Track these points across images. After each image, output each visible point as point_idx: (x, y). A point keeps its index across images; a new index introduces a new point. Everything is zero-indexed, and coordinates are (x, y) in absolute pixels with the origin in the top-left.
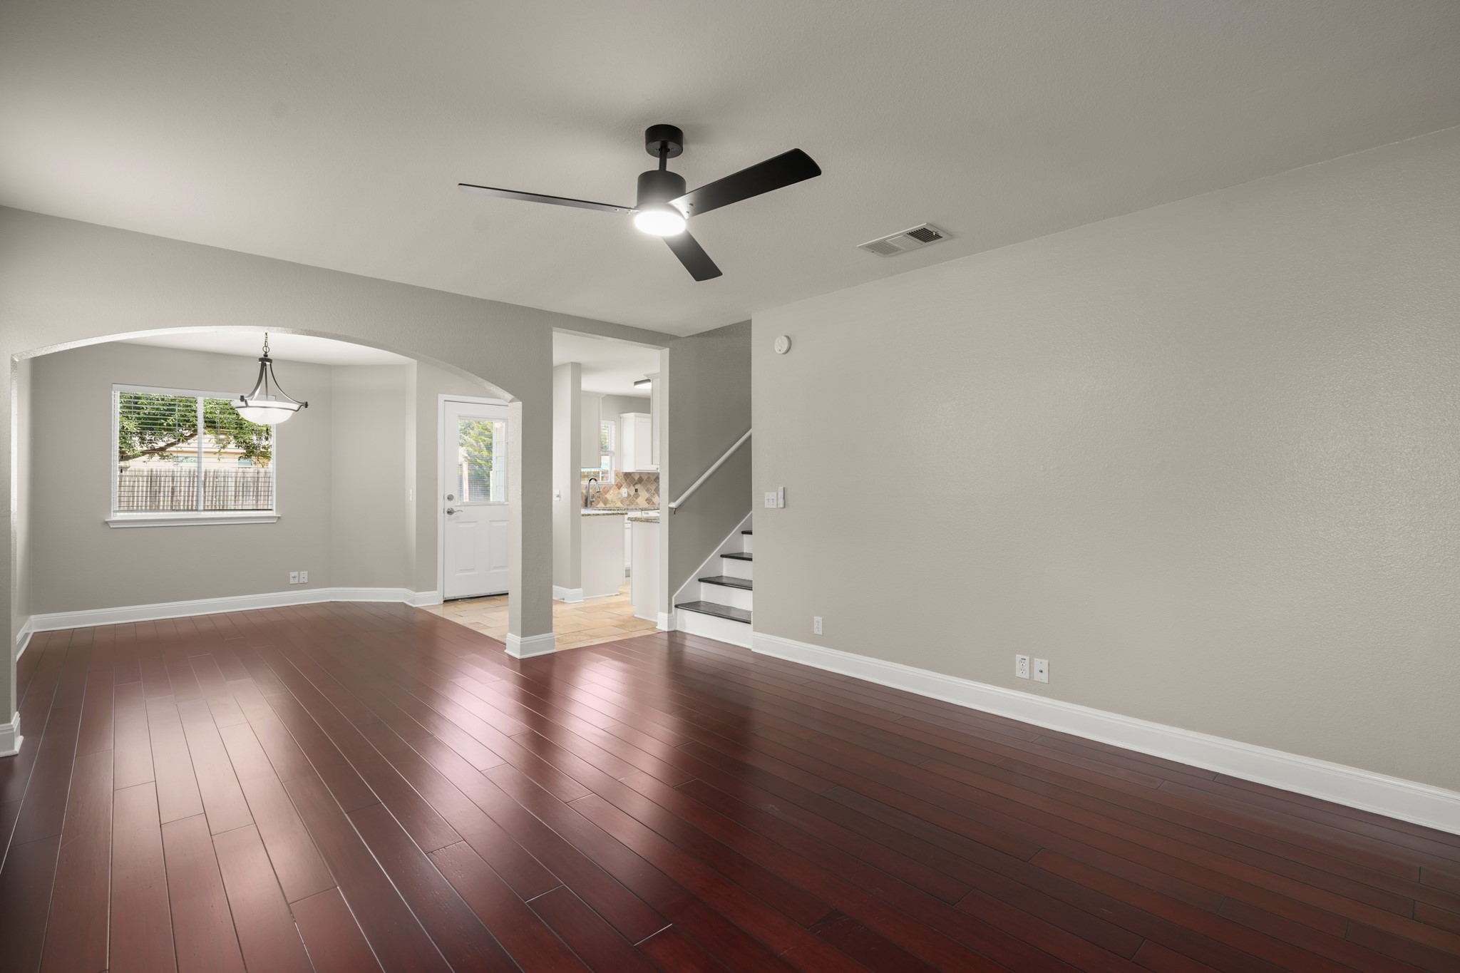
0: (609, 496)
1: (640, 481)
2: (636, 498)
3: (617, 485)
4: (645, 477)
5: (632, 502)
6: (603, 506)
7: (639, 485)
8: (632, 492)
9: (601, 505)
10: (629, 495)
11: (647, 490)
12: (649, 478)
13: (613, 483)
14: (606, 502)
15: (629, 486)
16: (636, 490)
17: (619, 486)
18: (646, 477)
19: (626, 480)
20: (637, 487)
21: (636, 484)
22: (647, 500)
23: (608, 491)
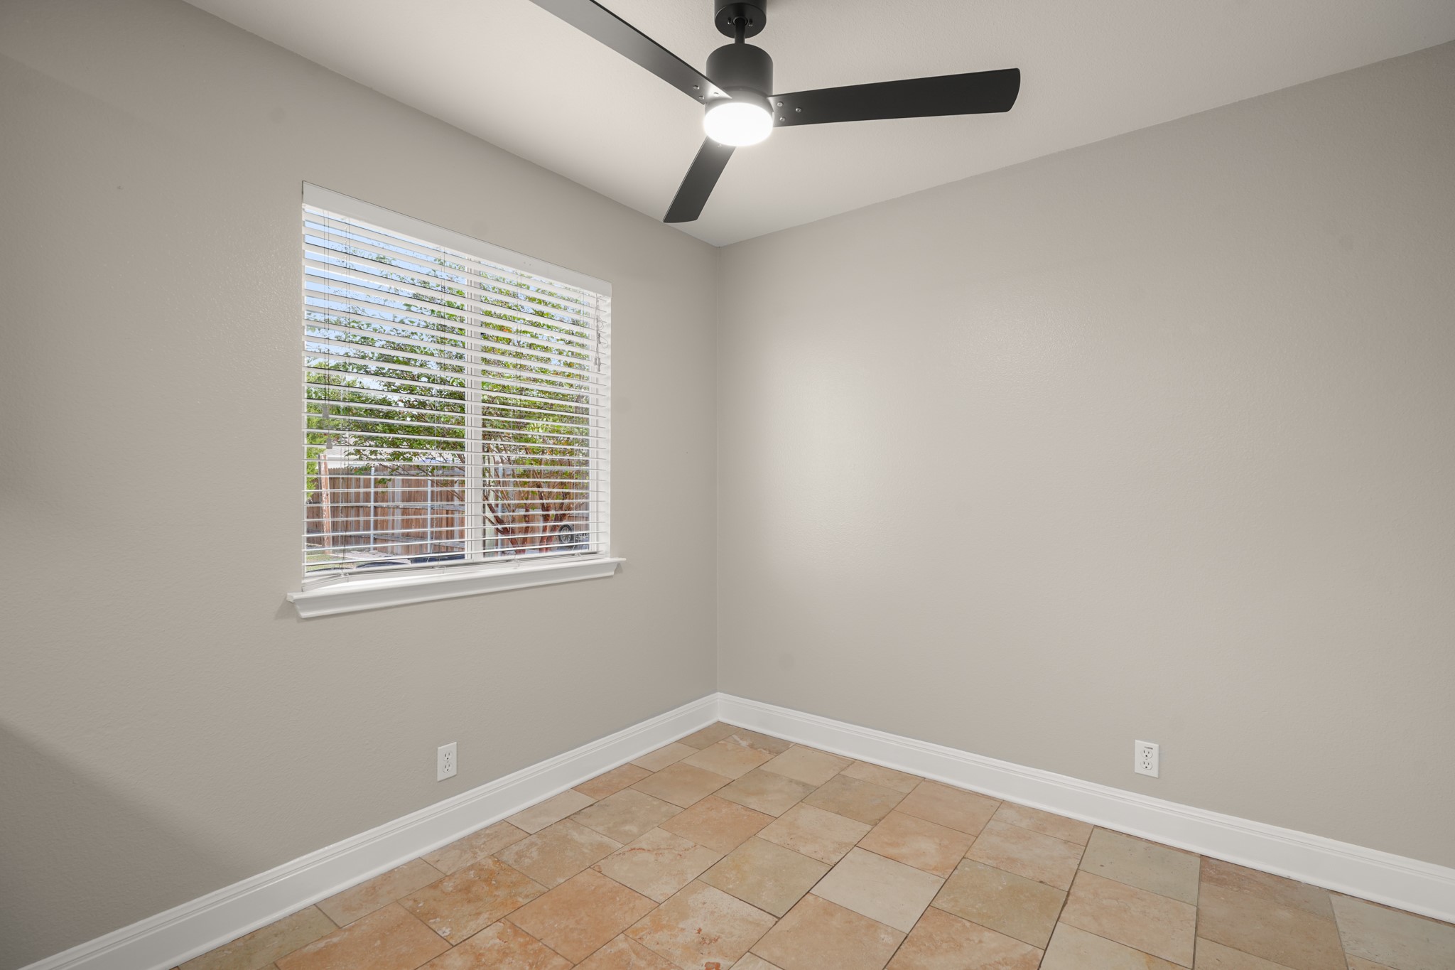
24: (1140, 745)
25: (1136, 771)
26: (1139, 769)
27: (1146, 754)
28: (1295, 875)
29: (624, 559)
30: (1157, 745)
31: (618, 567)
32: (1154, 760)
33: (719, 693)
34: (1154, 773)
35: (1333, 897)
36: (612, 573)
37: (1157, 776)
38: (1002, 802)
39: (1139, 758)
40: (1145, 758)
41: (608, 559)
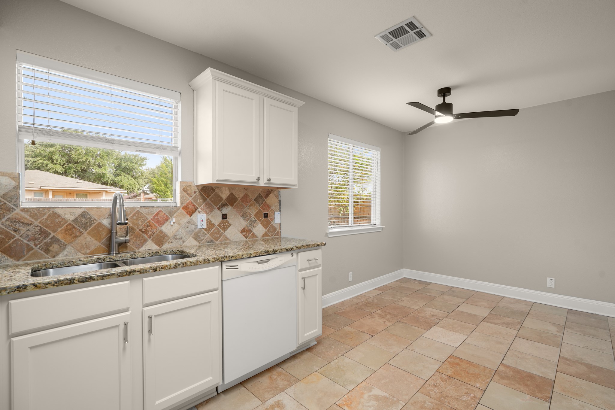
0: (166, 229)
1: (231, 200)
2: (225, 229)
3: (185, 208)
4: (239, 195)
5: (216, 236)
6: (155, 247)
7: (230, 208)
8: (217, 220)
9: (151, 246)
10: (210, 224)
11: (244, 216)
12: (246, 196)
13: (179, 205)
14: (160, 239)
15: (210, 209)
16: (224, 217)
17: (190, 210)
18: (242, 195)
19: (205, 200)
20: (225, 211)
21: (224, 205)
22: (243, 231)
23: (167, 219)
24: (549, 279)
25: (548, 286)
26: (548, 285)
27: (551, 281)
28: (597, 313)
29: (384, 226)
30: (554, 279)
31: (382, 229)
32: (553, 283)
33: (404, 269)
34: (553, 287)
35: (608, 318)
36: (381, 230)
37: (554, 287)
38: (504, 297)
39: (548, 283)
40: (550, 282)
41: (380, 226)
